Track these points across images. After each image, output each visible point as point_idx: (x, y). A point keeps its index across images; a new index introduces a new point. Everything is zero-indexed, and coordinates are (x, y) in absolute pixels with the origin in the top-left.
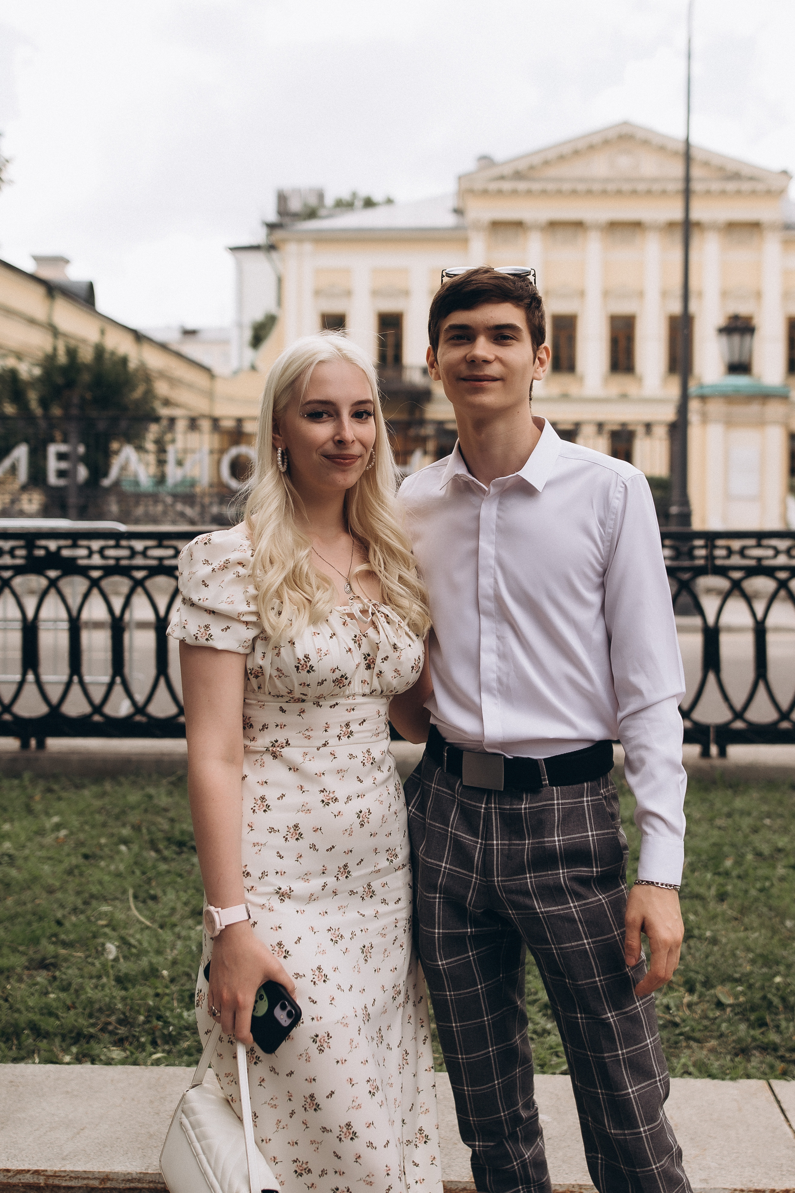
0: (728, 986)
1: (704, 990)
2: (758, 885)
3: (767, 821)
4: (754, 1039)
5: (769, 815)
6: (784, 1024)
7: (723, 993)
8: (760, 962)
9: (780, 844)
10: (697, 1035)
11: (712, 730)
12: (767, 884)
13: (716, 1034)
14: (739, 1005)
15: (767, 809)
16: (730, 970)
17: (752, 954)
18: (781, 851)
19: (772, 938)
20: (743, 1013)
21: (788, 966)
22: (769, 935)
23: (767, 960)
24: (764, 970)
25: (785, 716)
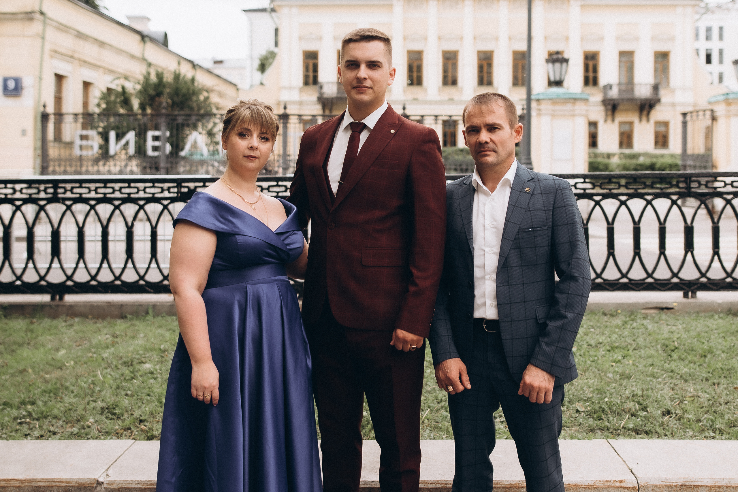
0: (581, 403)
1: (569, 405)
2: (591, 359)
3: (592, 330)
4: (597, 425)
5: (593, 327)
6: (611, 418)
7: (579, 406)
8: (596, 392)
9: (601, 341)
10: (568, 425)
12: (596, 358)
14: (588, 411)
15: (592, 324)
16: (582, 396)
17: (592, 389)
18: (601, 343)
19: (601, 382)
20: (590, 414)
21: (611, 394)
22: (600, 381)
23: (600, 391)
24: (599, 396)
25: (599, 276)
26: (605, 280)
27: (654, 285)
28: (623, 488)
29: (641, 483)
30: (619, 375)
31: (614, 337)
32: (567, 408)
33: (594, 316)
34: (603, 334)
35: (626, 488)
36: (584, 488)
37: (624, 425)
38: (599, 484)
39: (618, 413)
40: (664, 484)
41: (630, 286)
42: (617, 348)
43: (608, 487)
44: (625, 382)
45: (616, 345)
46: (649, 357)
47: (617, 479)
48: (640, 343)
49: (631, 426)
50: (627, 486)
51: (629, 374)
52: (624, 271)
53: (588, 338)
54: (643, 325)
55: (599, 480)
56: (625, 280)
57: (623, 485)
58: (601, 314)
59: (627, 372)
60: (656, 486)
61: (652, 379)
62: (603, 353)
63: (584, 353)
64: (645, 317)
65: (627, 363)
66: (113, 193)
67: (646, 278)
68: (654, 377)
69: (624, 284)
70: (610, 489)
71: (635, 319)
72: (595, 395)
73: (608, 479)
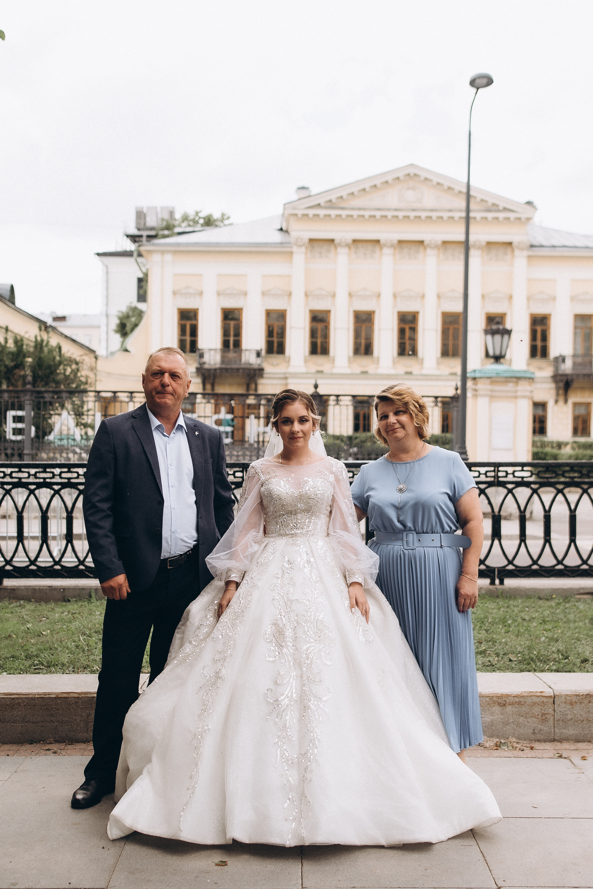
3: (527, 609)
5: (527, 607)
6: (538, 664)
8: (528, 648)
9: (534, 616)
10: (502, 669)
11: (496, 569)
12: (529, 628)
13: (509, 668)
14: (519, 660)
15: (527, 605)
16: (515, 650)
17: (523, 646)
18: (534, 618)
19: (531, 643)
20: (520, 662)
21: (540, 650)
23: (530, 648)
24: (528, 651)
25: (535, 562)
26: (541, 567)
27: (589, 571)
28: (543, 696)
29: (557, 693)
30: (548, 639)
31: (547, 614)
32: (502, 658)
33: (528, 600)
34: (537, 611)
35: (545, 696)
36: (513, 697)
37: (549, 667)
38: (524, 694)
39: (544, 661)
40: (574, 693)
41: (565, 572)
42: (548, 621)
43: (531, 696)
44: (552, 644)
45: (548, 619)
46: (576, 628)
47: (538, 691)
49: (554, 668)
50: (546, 695)
51: (557, 638)
52: (560, 558)
53: (523, 615)
54: (575, 605)
55: (524, 691)
56: (560, 567)
57: (542, 694)
58: (536, 598)
59: (556, 636)
60: (567, 695)
61: (576, 641)
62: (535, 625)
63: (519, 624)
64: (579, 600)
65: (556, 632)
66: (53, 477)
67: (582, 565)
68: (579, 640)
69: (560, 570)
70: (533, 698)
71: (569, 602)
72: (525, 650)
73: (532, 691)
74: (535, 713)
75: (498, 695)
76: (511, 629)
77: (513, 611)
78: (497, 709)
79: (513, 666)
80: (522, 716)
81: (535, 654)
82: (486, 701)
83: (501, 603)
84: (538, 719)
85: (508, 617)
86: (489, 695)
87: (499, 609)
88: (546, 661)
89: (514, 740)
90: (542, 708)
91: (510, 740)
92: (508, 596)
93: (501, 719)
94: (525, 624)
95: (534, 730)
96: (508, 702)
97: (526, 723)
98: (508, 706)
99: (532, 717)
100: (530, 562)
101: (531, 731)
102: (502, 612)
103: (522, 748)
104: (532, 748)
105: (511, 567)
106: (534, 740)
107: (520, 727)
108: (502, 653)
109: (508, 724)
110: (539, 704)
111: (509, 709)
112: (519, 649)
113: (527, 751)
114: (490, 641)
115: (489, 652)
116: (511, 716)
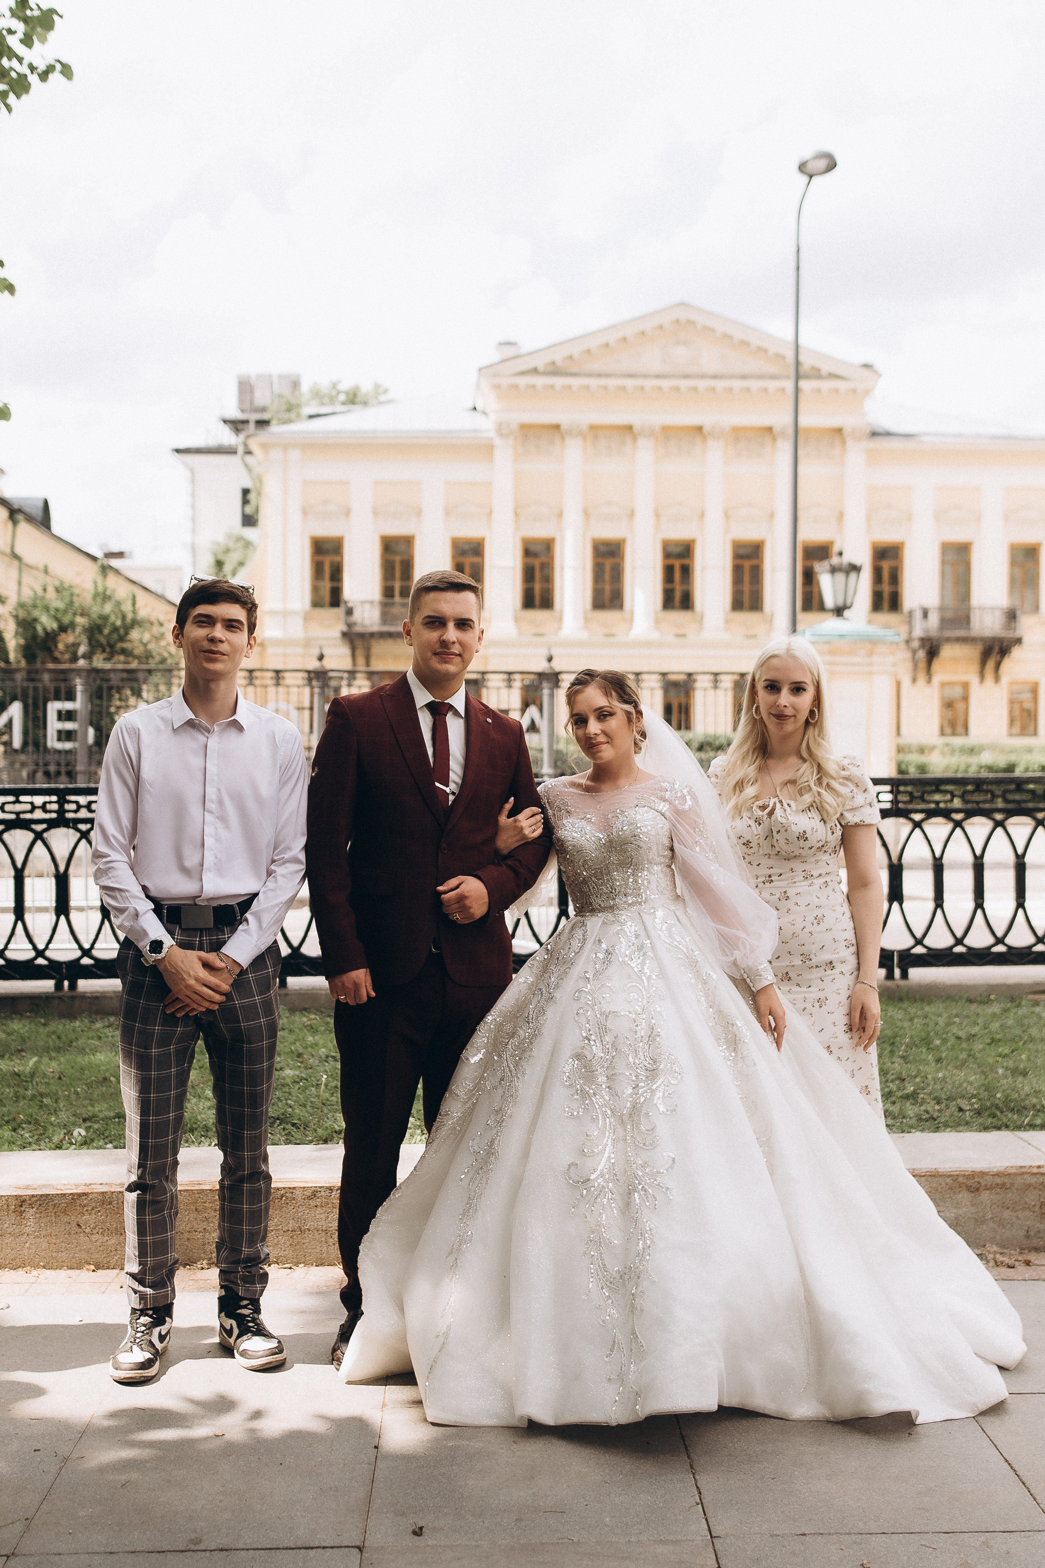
2: (965, 1053)
3: (957, 1020)
5: (957, 1016)
6: (1010, 1116)
8: (983, 1088)
9: (973, 1032)
11: (895, 953)
12: (972, 1053)
13: (963, 1123)
14: (976, 1109)
15: (954, 1012)
16: (964, 1092)
17: (975, 1085)
18: (974, 1036)
19: (986, 1079)
20: (979, 1113)
21: (1004, 1091)
22: (983, 1077)
23: (987, 1088)
24: (986, 1093)
25: (959, 941)
26: (969, 949)
30: (1009, 1072)
31: (995, 1026)
32: (946, 1106)
33: (954, 1004)
34: (976, 1023)
36: (992, 1175)
37: (1030, 1120)
38: (1010, 1171)
39: (1018, 1111)
41: (1009, 956)
42: (1000, 1040)
43: (1023, 1173)
44: (1020, 1079)
45: (998, 1037)
47: (1033, 1164)
48: (1033, 1035)
49: (1038, 1121)
51: (1025, 1069)
52: (1000, 933)
53: (954, 1029)
54: (1033, 1012)
56: (1000, 948)
57: (1041, 1170)
58: (965, 1000)
59: (1022, 1066)
62: (981, 1047)
63: (953, 1046)
64: (1036, 1003)
65: (1018, 1058)
67: (1035, 945)
69: (1000, 955)
70: (1026, 1176)
71: (1019, 1006)
72: (981, 1091)
73: (1022, 1165)
74: (1029, 1203)
75: (967, 1173)
76: (944, 1055)
77: (937, 1024)
78: (964, 1197)
79: (968, 1118)
80: (1008, 1208)
81: (999, 1099)
82: (947, 1184)
83: (912, 1010)
84: (1034, 1212)
85: (932, 1034)
86: (952, 1173)
87: (911, 1020)
88: (1021, 1110)
89: (995, 1248)
90: (1041, 1193)
91: (988, 1249)
92: (918, 996)
93: (972, 1214)
94: (964, 1045)
95: (1028, 1231)
96: (983, 1184)
97: (1014, 1220)
98: (983, 1192)
99: (1024, 1209)
100: (950, 941)
101: (1023, 1233)
102: (918, 1026)
103: (1011, 1262)
104: (1028, 1263)
105: (919, 950)
106: (1028, 1248)
107: (1004, 1227)
108: (943, 1096)
109: (983, 1222)
110: (1035, 1188)
111: (985, 1196)
112: (971, 1090)
113: (1021, 1268)
114: (916, 1077)
115: (922, 1096)
116: (989, 1209)
